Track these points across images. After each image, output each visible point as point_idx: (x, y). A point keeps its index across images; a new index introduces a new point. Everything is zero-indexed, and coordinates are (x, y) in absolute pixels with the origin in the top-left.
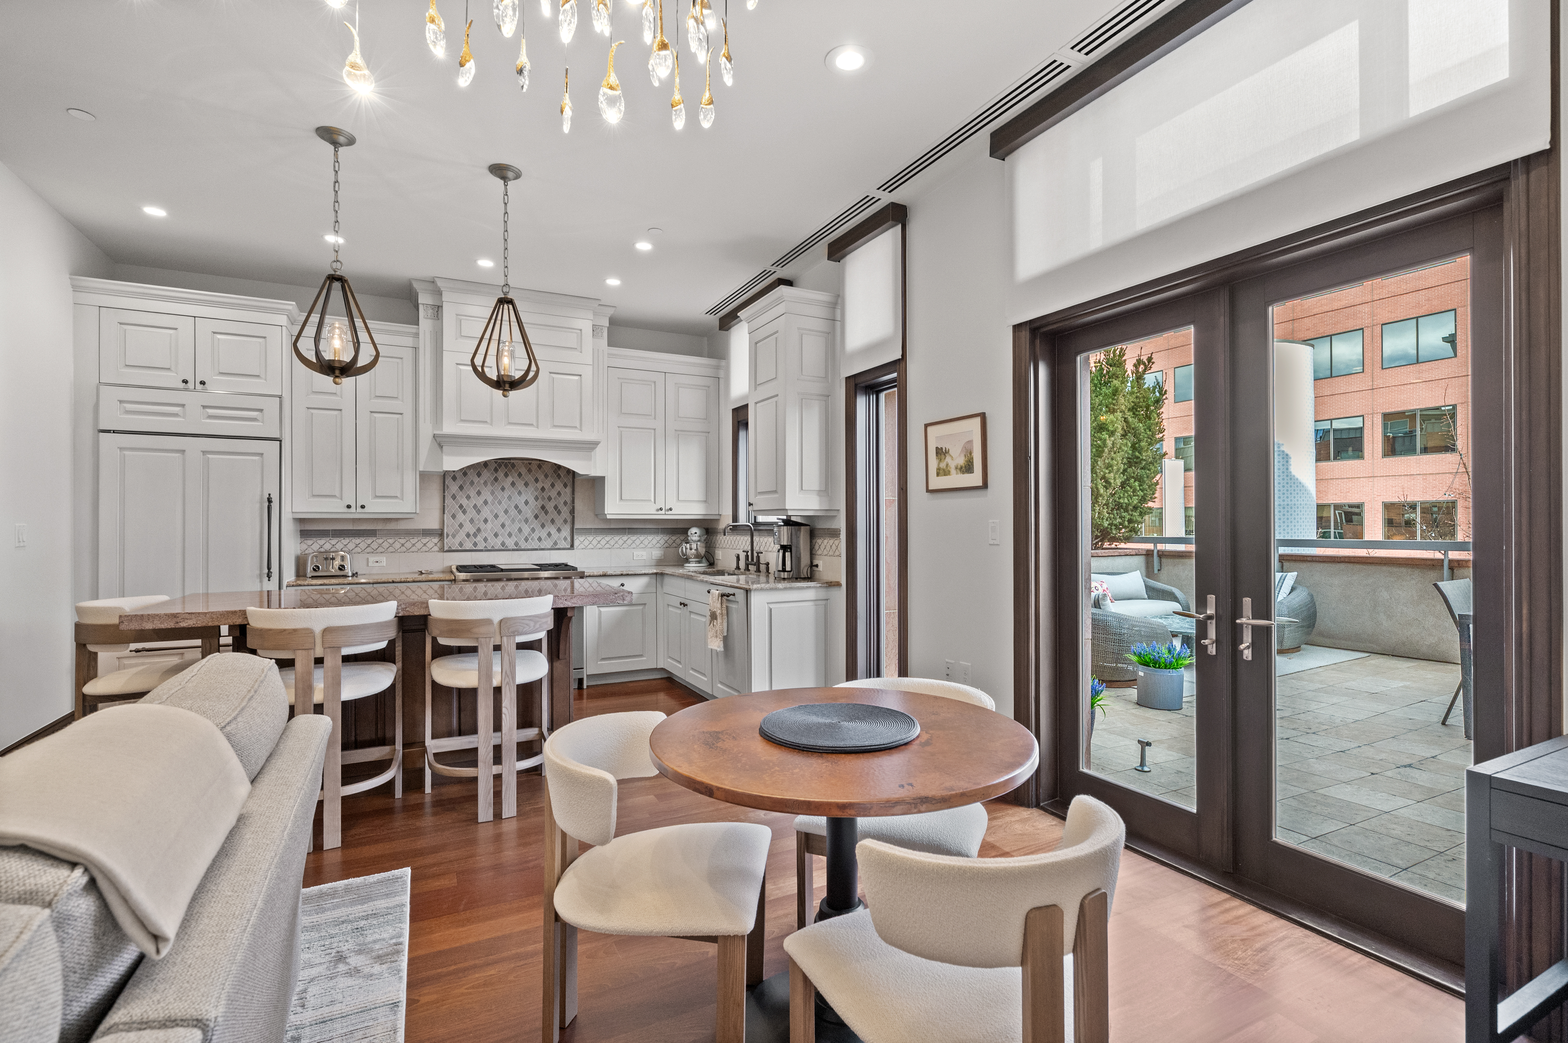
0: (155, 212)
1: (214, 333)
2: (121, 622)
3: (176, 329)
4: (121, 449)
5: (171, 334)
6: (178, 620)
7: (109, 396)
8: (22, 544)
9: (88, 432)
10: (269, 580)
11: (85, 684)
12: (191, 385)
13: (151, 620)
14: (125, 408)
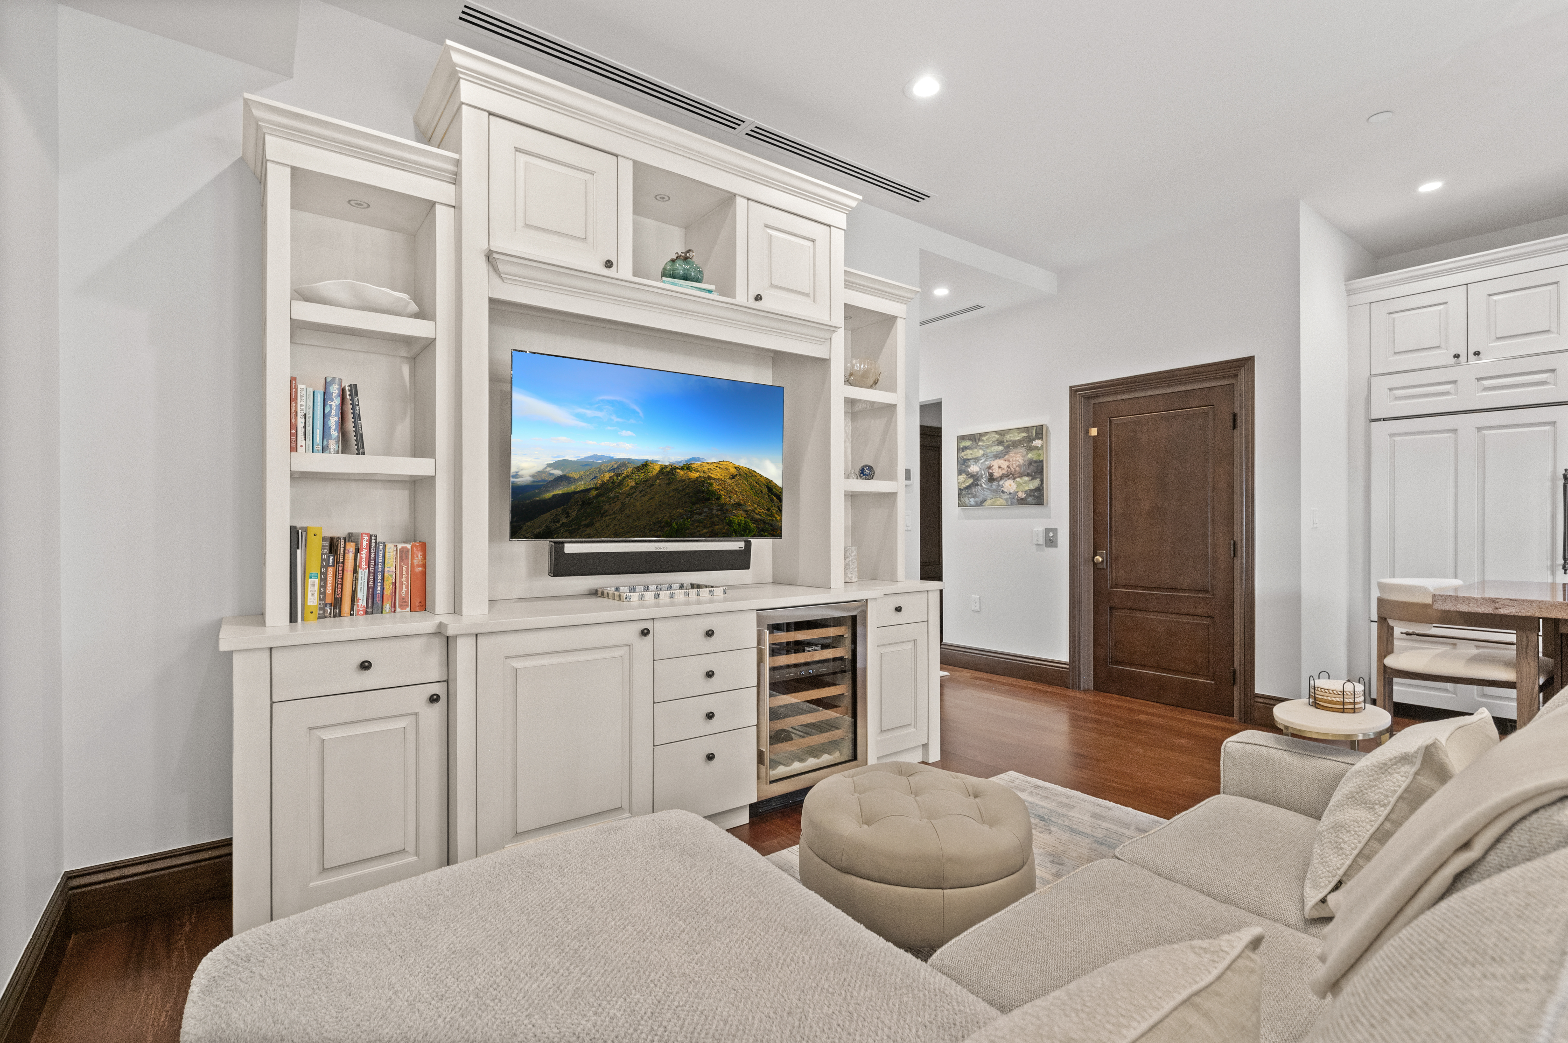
0: (1431, 187)
1: (1490, 295)
2: (1434, 601)
3: (1445, 303)
4: (1391, 435)
5: (1440, 311)
6: (1497, 605)
7: (1380, 385)
8: (1315, 526)
9: (1360, 423)
10: (1565, 573)
11: (1385, 657)
12: (1463, 359)
13: (1467, 602)
14: (1395, 394)
